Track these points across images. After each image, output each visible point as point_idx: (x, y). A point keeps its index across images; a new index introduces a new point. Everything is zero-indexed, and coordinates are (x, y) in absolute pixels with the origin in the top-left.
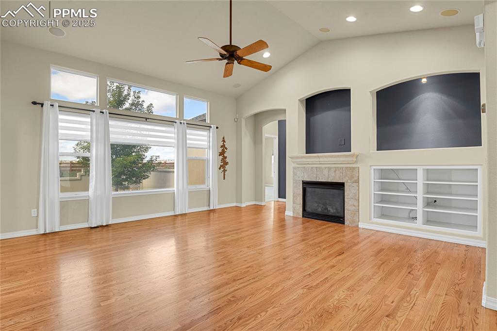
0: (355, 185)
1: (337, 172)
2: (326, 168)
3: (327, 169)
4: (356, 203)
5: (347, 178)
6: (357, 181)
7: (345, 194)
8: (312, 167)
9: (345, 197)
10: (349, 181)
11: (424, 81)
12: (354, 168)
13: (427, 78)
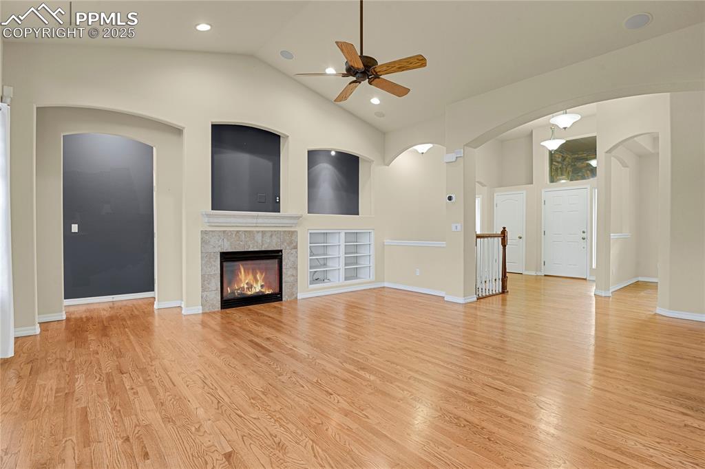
0: (293, 251)
1: (273, 237)
2: (258, 232)
3: (260, 234)
4: (294, 273)
5: (285, 244)
6: (296, 248)
7: (283, 263)
8: (238, 232)
9: (283, 267)
10: (288, 248)
11: (333, 153)
12: (293, 232)
13: (336, 152)
